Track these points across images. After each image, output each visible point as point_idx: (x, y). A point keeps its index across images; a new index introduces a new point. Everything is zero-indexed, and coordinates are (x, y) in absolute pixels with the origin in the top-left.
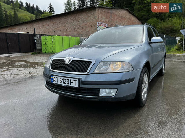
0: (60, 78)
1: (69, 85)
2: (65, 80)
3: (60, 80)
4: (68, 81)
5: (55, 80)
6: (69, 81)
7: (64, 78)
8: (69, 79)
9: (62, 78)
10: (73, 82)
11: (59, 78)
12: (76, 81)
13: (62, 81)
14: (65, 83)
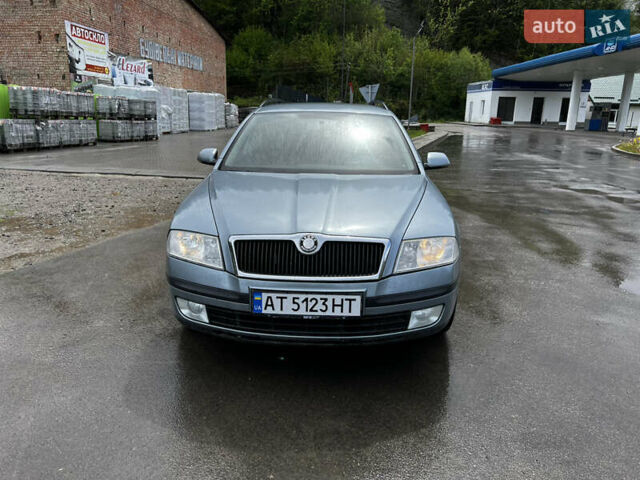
0: (294, 298)
1: (329, 313)
2: (314, 302)
3: (294, 303)
4: (324, 304)
5: (272, 305)
6: (329, 304)
7: (310, 297)
8: (330, 297)
9: (303, 297)
10: (342, 306)
11: (290, 297)
12: (354, 300)
13: (304, 305)
14: (311, 310)
